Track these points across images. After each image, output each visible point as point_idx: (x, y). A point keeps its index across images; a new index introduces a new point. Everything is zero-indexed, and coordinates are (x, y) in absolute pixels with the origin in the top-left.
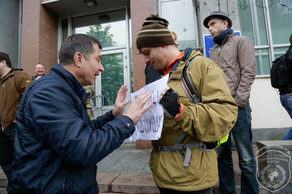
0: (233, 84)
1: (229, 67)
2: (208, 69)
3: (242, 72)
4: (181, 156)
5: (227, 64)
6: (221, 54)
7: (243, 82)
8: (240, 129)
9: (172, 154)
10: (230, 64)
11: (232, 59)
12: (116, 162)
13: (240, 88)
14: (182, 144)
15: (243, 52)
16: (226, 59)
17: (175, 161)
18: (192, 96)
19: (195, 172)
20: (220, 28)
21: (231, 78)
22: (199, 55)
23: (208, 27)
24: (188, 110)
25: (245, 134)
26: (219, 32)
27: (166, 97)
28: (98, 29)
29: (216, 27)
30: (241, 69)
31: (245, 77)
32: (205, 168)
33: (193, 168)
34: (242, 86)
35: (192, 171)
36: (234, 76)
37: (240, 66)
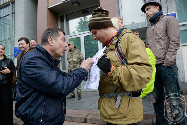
0: (163, 50)
1: (161, 38)
2: (131, 41)
3: (170, 42)
4: (115, 101)
5: (159, 36)
6: (155, 30)
7: (171, 48)
8: (170, 82)
9: (110, 100)
10: (161, 36)
11: (162, 33)
12: (92, 103)
13: (168, 53)
14: (116, 93)
15: (171, 27)
16: (158, 33)
17: (111, 104)
18: (122, 60)
19: (123, 112)
20: (153, 11)
21: (162, 46)
22: (128, 32)
23: (145, 12)
24: (116, 69)
25: (173, 86)
26: (153, 14)
27: (101, 61)
28: (85, 19)
29: (151, 11)
30: (169, 39)
31: (172, 45)
32: (131, 110)
33: (122, 109)
34: (170, 51)
35: (122, 111)
36: (164, 45)
37: (168, 38)
